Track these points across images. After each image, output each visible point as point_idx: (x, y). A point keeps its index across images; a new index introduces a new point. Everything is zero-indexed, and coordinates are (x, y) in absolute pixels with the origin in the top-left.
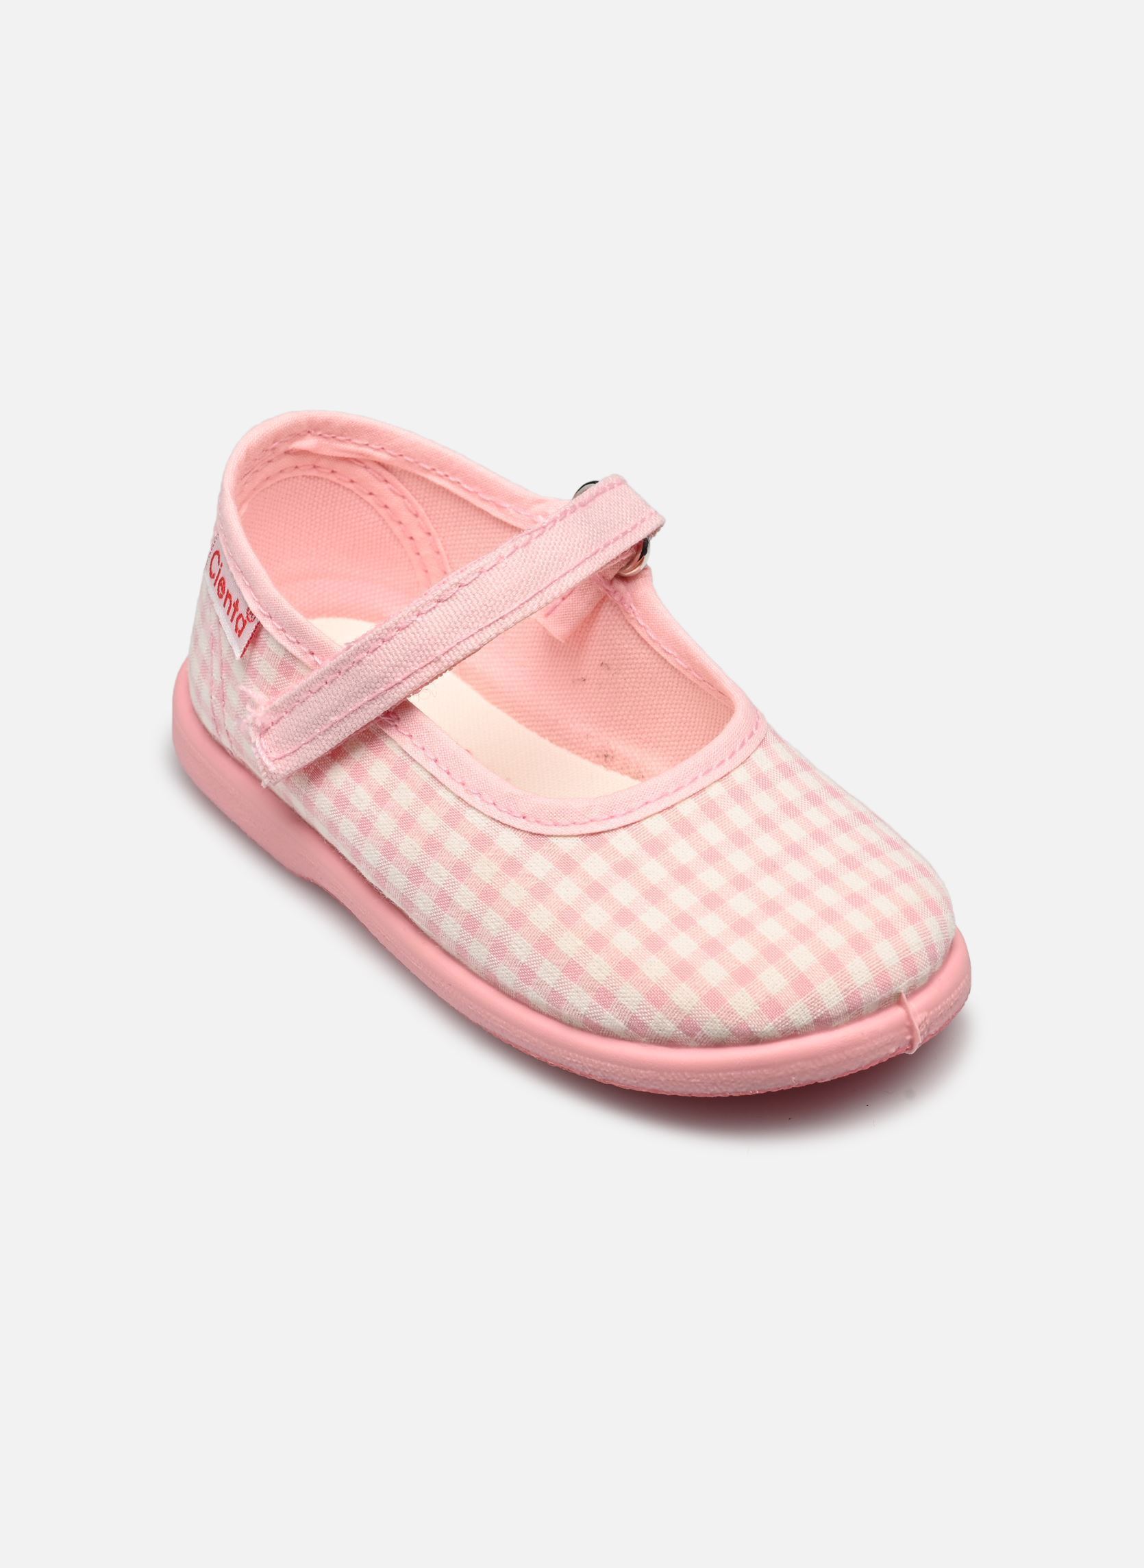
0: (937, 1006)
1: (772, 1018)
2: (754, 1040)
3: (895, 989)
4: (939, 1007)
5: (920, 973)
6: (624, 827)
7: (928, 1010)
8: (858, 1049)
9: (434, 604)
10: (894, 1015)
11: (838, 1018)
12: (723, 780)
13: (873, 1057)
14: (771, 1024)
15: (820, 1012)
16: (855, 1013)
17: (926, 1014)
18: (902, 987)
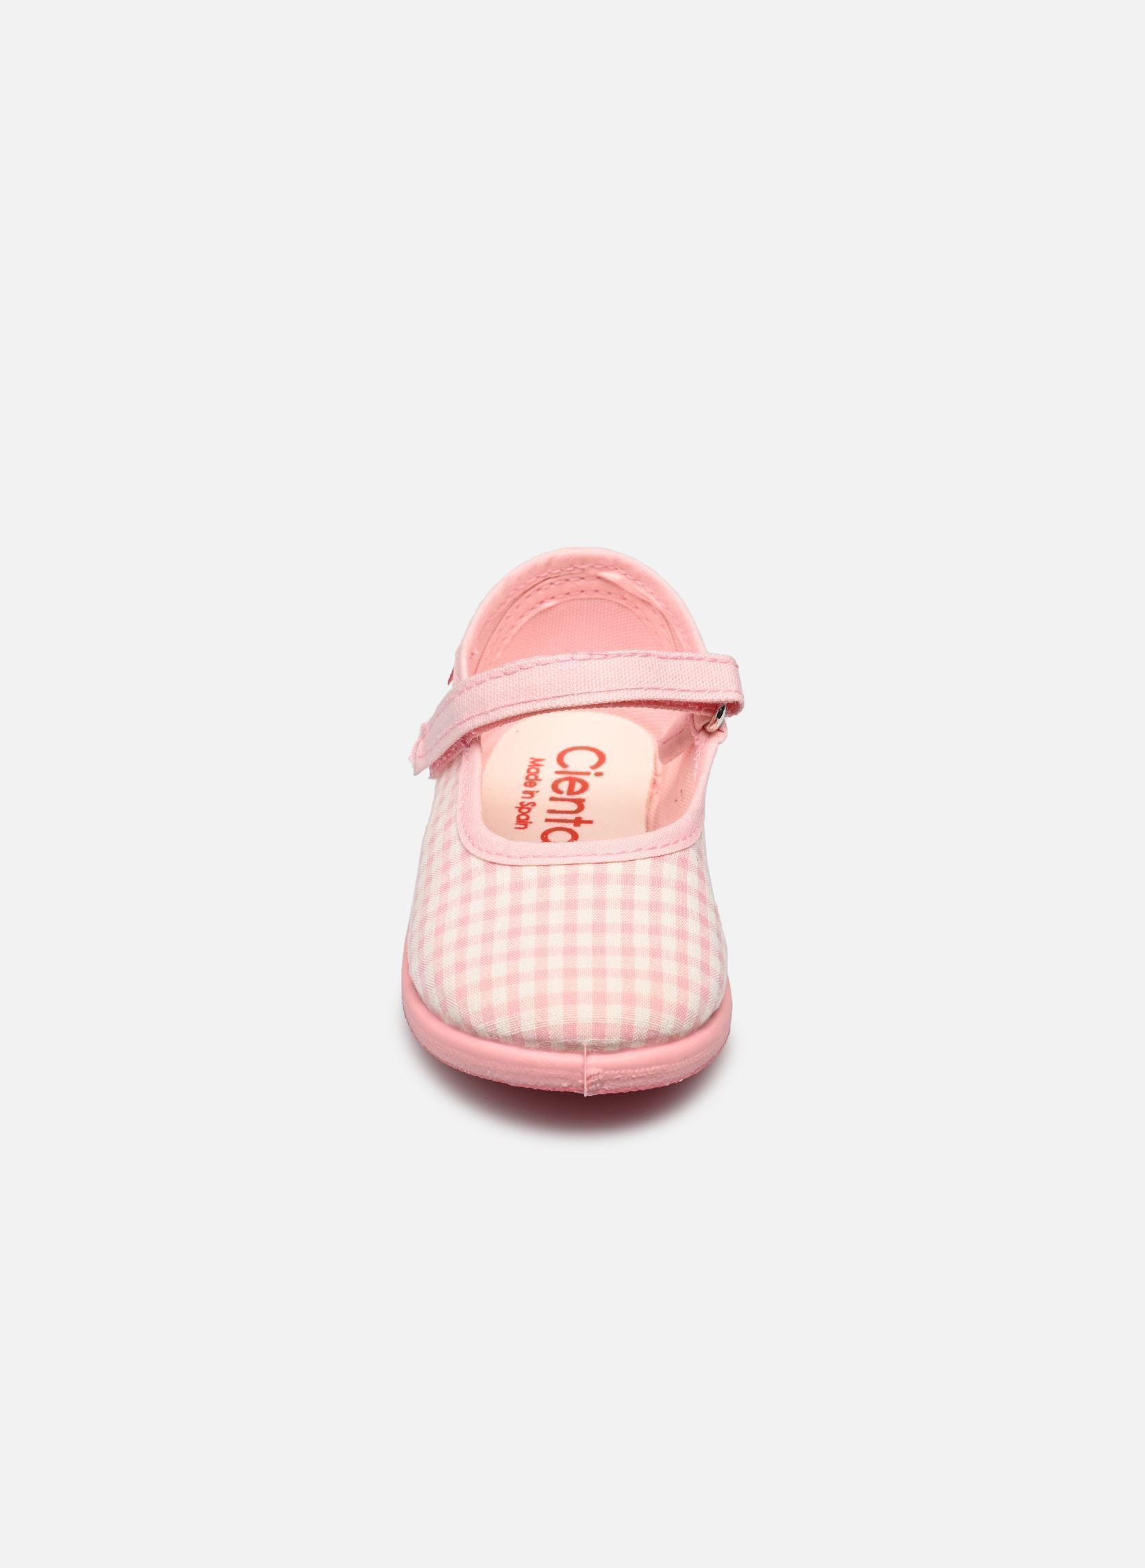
0: (615, 1070)
1: (485, 1021)
2: (475, 1034)
3: (579, 1041)
4: (617, 1072)
5: (606, 1039)
6: (510, 865)
7: (605, 1069)
8: (535, 1070)
9: (501, 674)
10: (573, 1059)
11: (529, 1041)
12: (598, 866)
13: (547, 1082)
14: (483, 1025)
15: (516, 1031)
16: (544, 1044)
17: (601, 1071)
18: (586, 1042)
